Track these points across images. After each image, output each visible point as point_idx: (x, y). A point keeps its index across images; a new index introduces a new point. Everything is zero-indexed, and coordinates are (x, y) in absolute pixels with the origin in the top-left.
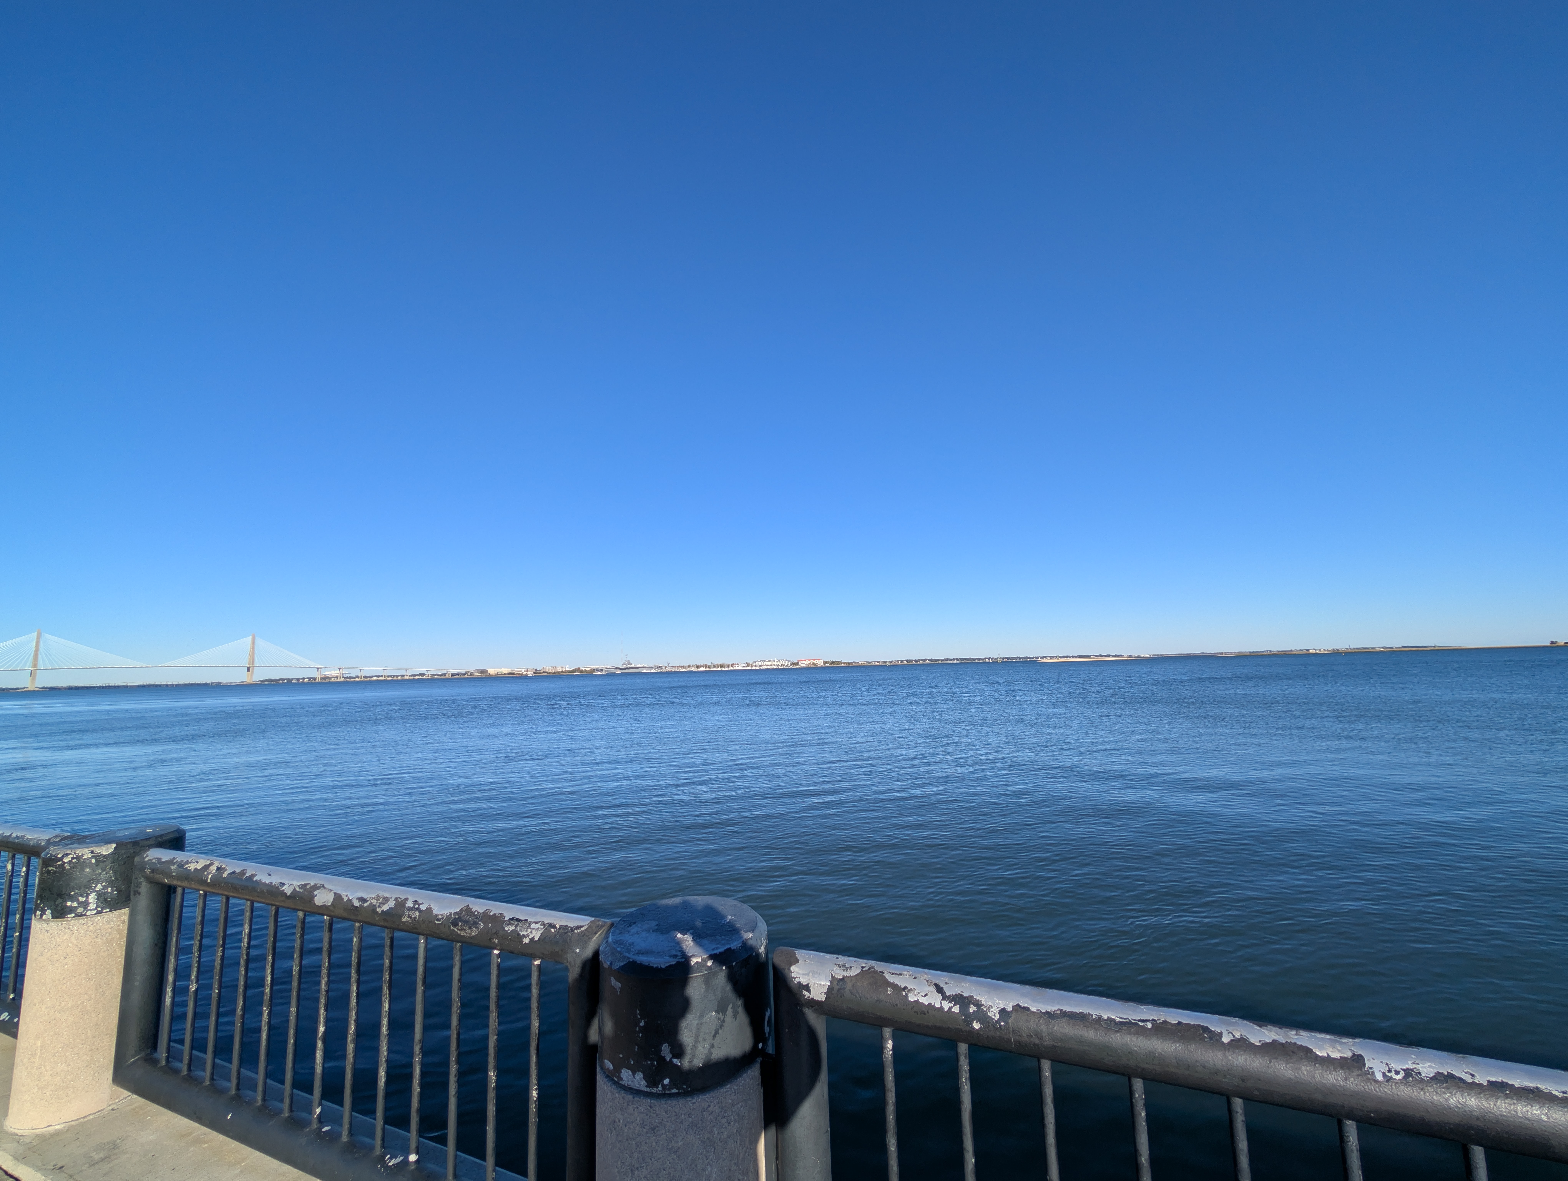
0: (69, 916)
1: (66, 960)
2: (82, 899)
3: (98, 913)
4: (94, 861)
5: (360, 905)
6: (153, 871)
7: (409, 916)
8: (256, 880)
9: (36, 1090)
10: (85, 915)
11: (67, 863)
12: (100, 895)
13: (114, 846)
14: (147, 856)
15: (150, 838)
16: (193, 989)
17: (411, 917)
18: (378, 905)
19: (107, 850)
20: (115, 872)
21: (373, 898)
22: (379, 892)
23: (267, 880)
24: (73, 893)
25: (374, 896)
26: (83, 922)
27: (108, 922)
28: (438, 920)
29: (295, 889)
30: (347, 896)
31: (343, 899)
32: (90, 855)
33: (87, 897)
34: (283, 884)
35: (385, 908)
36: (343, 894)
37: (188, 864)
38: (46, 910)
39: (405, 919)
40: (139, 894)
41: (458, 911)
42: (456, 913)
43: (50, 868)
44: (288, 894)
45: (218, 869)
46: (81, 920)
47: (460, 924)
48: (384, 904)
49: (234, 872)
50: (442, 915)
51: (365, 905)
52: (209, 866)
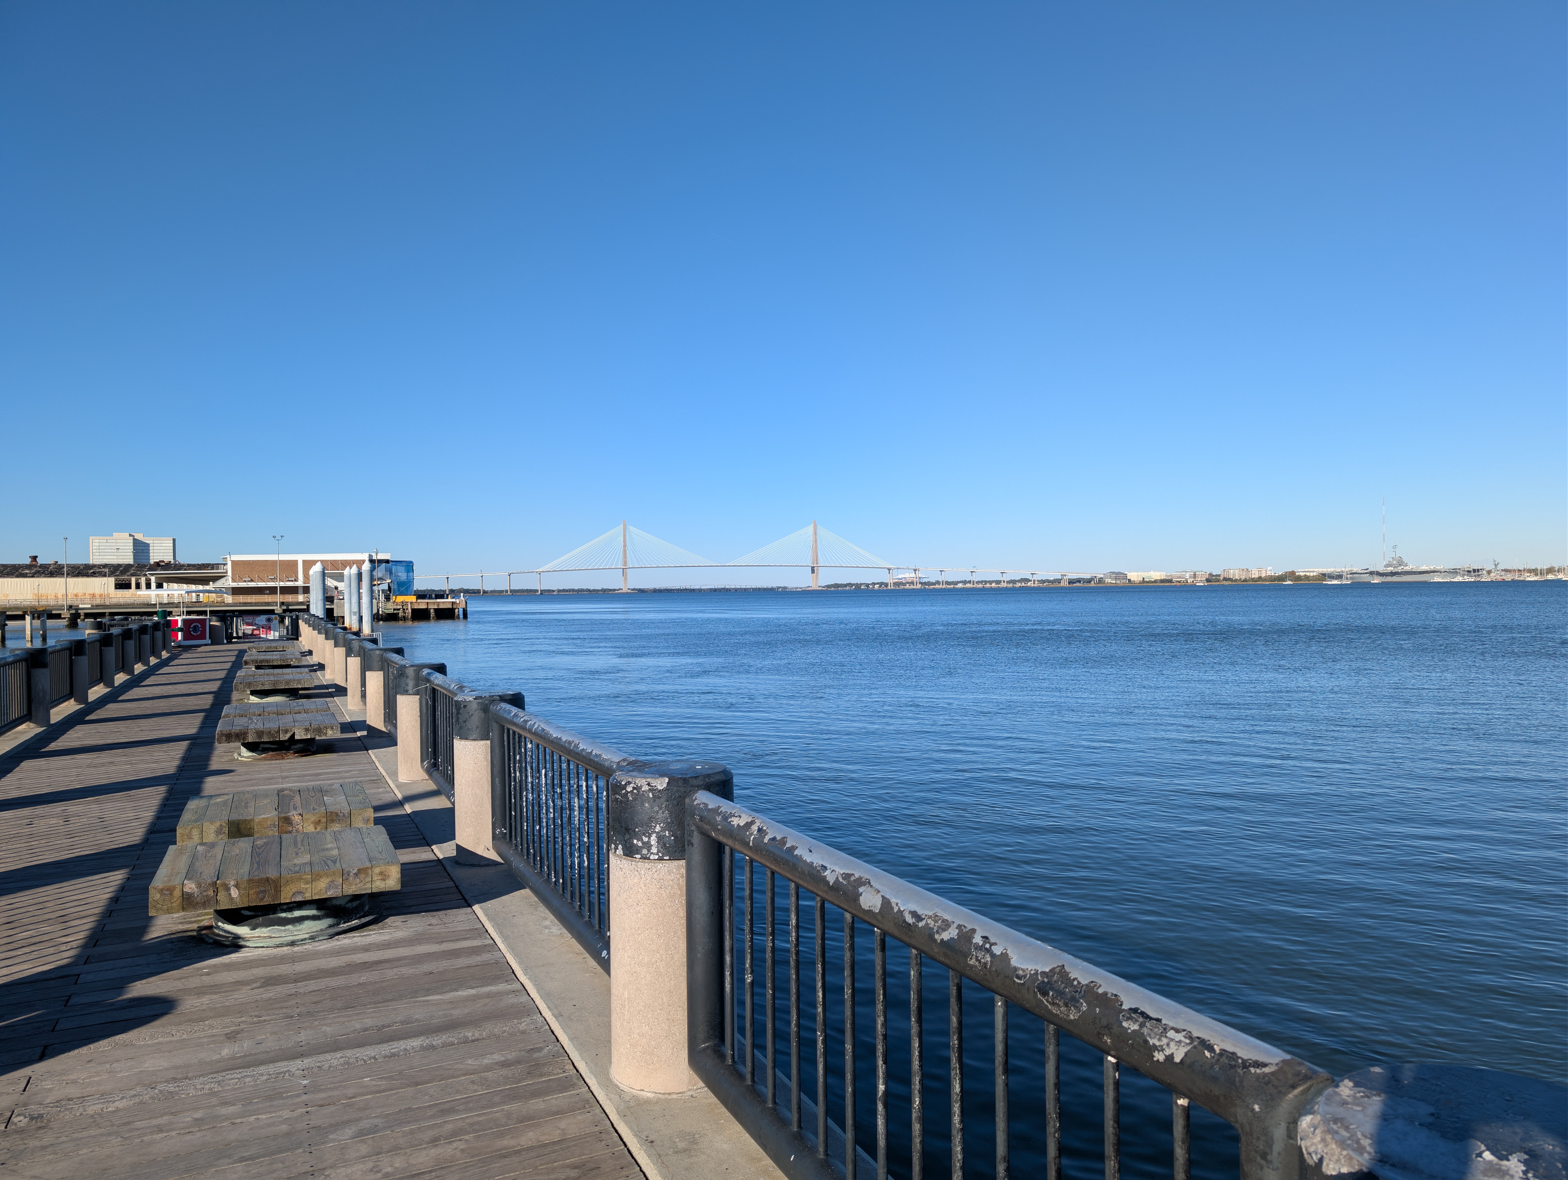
0: (636, 856)
1: (638, 908)
2: (645, 839)
3: (661, 859)
4: (651, 796)
5: (913, 923)
6: (701, 820)
7: (977, 960)
8: (797, 855)
9: (628, 1046)
10: (649, 859)
11: (629, 792)
12: (660, 838)
13: (667, 780)
14: (696, 799)
15: (698, 777)
16: (749, 981)
17: (980, 962)
18: (935, 929)
19: (661, 784)
20: (671, 813)
21: (930, 917)
22: (937, 910)
23: (808, 858)
24: (637, 830)
25: (930, 913)
26: (648, 867)
27: (670, 872)
28: (1019, 977)
29: (837, 878)
30: (897, 904)
31: (892, 908)
32: (647, 788)
33: (649, 838)
34: (825, 868)
35: (945, 936)
36: (893, 901)
37: (731, 817)
38: (618, 845)
39: (972, 962)
40: (692, 844)
41: (1047, 970)
42: (1043, 973)
43: (618, 796)
44: (831, 884)
45: (760, 830)
46: (647, 865)
47: (1051, 993)
48: (944, 930)
49: (774, 839)
50: (1023, 970)
51: (921, 924)
52: (749, 825)
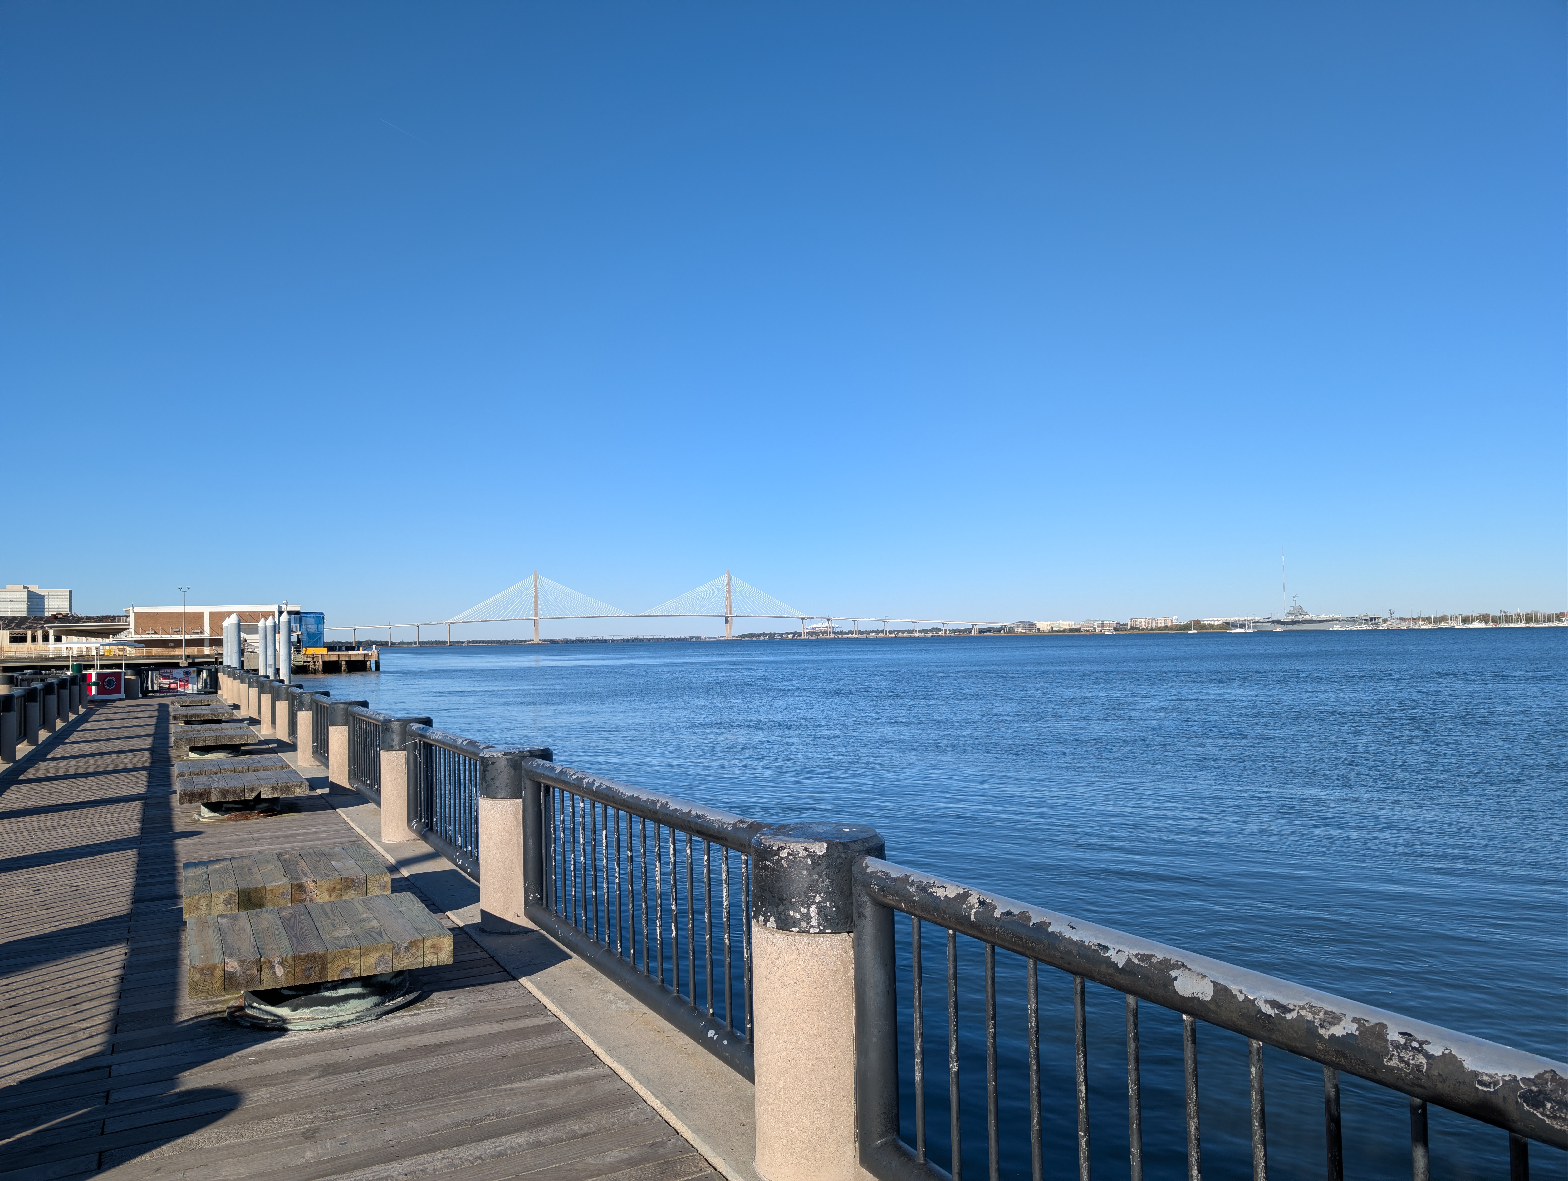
0: (794, 929)
1: (796, 987)
2: (804, 911)
3: (821, 932)
4: (809, 862)
5: (1275, 1014)
6: (882, 889)
7: (1401, 1059)
8: (1053, 932)
9: (785, 1142)
10: (808, 932)
11: (783, 859)
12: (821, 910)
13: (825, 845)
14: (867, 867)
16: (955, 1070)
17: (1407, 1063)
18: (1317, 1023)
19: (821, 849)
20: (832, 881)
21: (1303, 1008)
22: (1313, 1000)
23: (1069, 934)
24: (794, 900)
25: (1302, 1003)
26: (808, 942)
27: (832, 947)
28: (1481, 1083)
29: (1129, 959)
30: (1241, 992)
31: (1235, 996)
32: (805, 854)
33: (808, 910)
34: (1106, 948)
35: (1338, 1031)
36: (1234, 988)
37: (931, 887)
38: (769, 917)
39: (1394, 1063)
40: (865, 917)
41: (1532, 1077)
42: (1524, 1080)
43: (768, 863)
44: (1120, 966)
45: (982, 903)
46: (806, 939)
47: (1549, 1105)
48: (1333, 1024)
49: (1009, 913)
50: (1490, 1076)
51: (1289, 1016)
52: (965, 896)
